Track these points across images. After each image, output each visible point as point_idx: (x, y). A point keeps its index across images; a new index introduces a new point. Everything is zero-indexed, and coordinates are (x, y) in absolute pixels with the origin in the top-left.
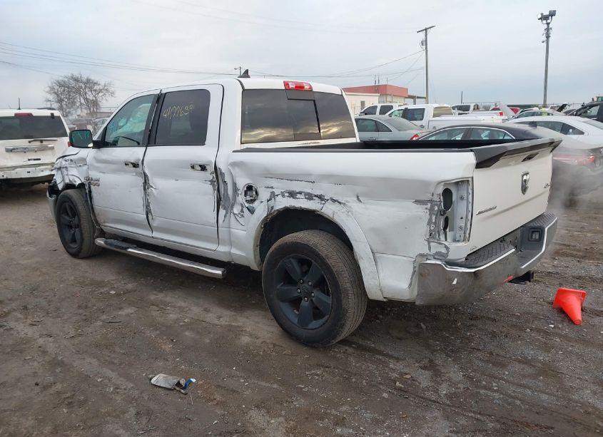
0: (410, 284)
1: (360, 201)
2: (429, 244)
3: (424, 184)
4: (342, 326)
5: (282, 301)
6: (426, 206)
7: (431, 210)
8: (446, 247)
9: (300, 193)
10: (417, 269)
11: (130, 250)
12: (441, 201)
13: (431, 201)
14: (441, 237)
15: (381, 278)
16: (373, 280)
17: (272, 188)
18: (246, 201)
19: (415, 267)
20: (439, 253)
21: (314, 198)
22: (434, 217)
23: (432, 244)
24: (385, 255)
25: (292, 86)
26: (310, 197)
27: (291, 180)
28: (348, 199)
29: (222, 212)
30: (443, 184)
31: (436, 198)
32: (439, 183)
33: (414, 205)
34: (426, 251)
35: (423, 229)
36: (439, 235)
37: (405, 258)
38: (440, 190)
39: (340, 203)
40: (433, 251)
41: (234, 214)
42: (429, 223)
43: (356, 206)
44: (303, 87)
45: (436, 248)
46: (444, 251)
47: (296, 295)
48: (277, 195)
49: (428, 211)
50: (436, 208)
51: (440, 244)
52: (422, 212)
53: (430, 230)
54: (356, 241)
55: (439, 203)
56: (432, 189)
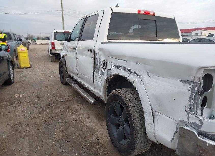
0: (173, 139)
1: (149, 76)
2: (188, 115)
3: (188, 68)
4: (134, 150)
5: (112, 124)
6: (189, 86)
7: (193, 89)
8: (200, 120)
9: (121, 67)
10: (178, 130)
11: (72, 84)
12: (201, 84)
13: (193, 82)
14: (198, 111)
15: (156, 129)
16: (151, 129)
17: (112, 63)
18: (103, 68)
19: (177, 128)
20: (194, 124)
21: (127, 70)
22: (194, 95)
23: (190, 115)
24: (160, 114)
25: (142, 12)
26: (125, 69)
27: (119, 59)
28: (143, 73)
29: (95, 73)
30: (203, 69)
31: (197, 81)
32: (201, 68)
33: (181, 83)
34: (185, 119)
35: (185, 102)
36: (197, 110)
37: (172, 120)
38: (201, 74)
39: (138, 75)
40: (191, 121)
41: (99, 74)
42: (190, 99)
43: (146, 79)
44: (149, 13)
45: (192, 119)
46: (198, 123)
47: (118, 122)
48: (113, 67)
49: (190, 89)
50: (196, 89)
51: (196, 116)
52: (186, 89)
53: (190, 104)
54: (143, 101)
55: (199, 85)
56: (194, 73)
